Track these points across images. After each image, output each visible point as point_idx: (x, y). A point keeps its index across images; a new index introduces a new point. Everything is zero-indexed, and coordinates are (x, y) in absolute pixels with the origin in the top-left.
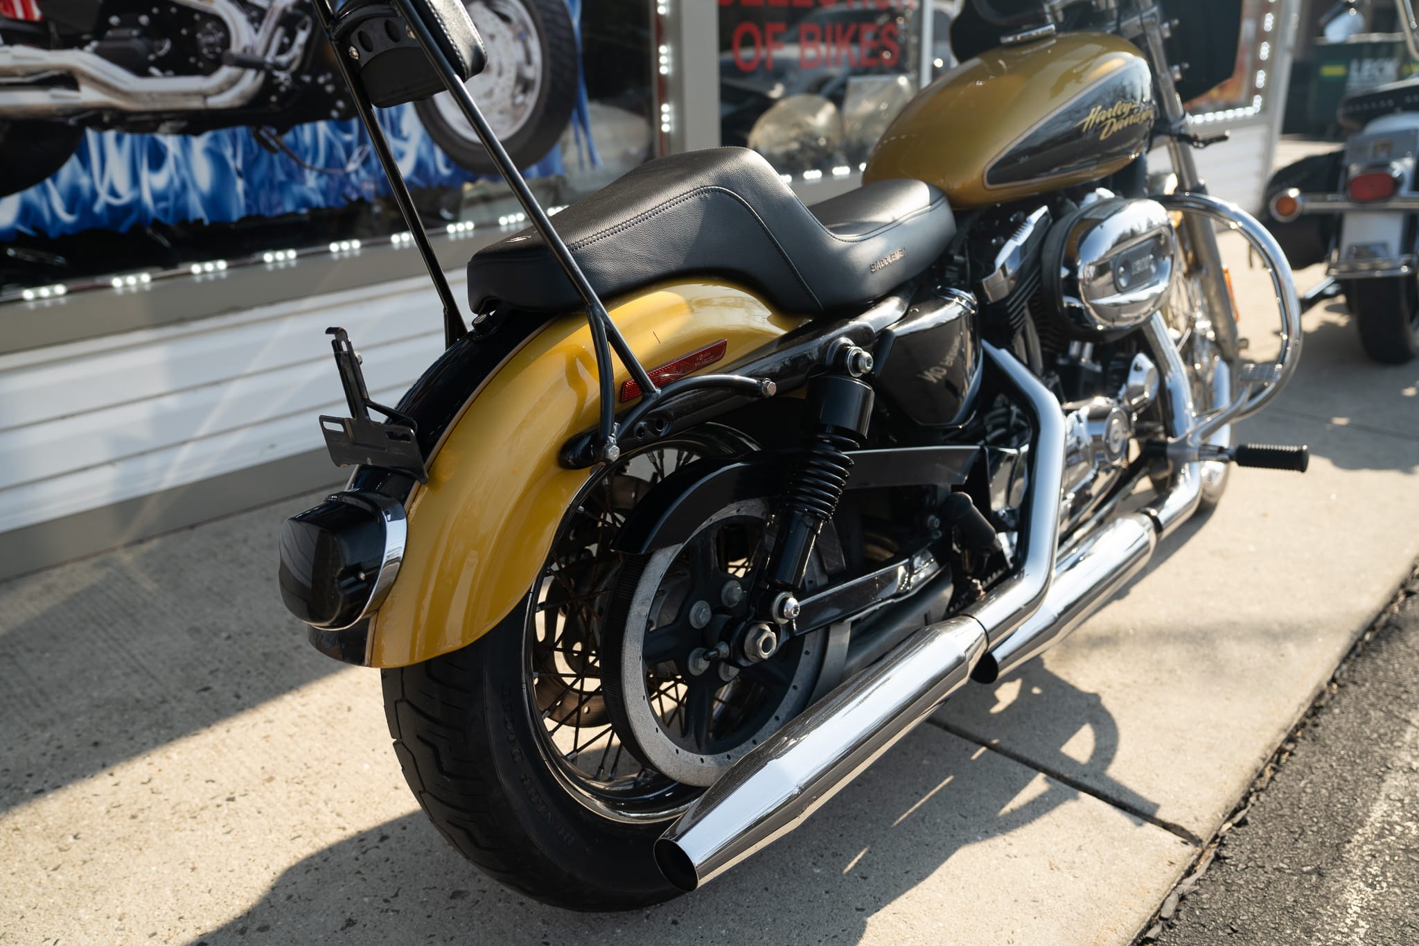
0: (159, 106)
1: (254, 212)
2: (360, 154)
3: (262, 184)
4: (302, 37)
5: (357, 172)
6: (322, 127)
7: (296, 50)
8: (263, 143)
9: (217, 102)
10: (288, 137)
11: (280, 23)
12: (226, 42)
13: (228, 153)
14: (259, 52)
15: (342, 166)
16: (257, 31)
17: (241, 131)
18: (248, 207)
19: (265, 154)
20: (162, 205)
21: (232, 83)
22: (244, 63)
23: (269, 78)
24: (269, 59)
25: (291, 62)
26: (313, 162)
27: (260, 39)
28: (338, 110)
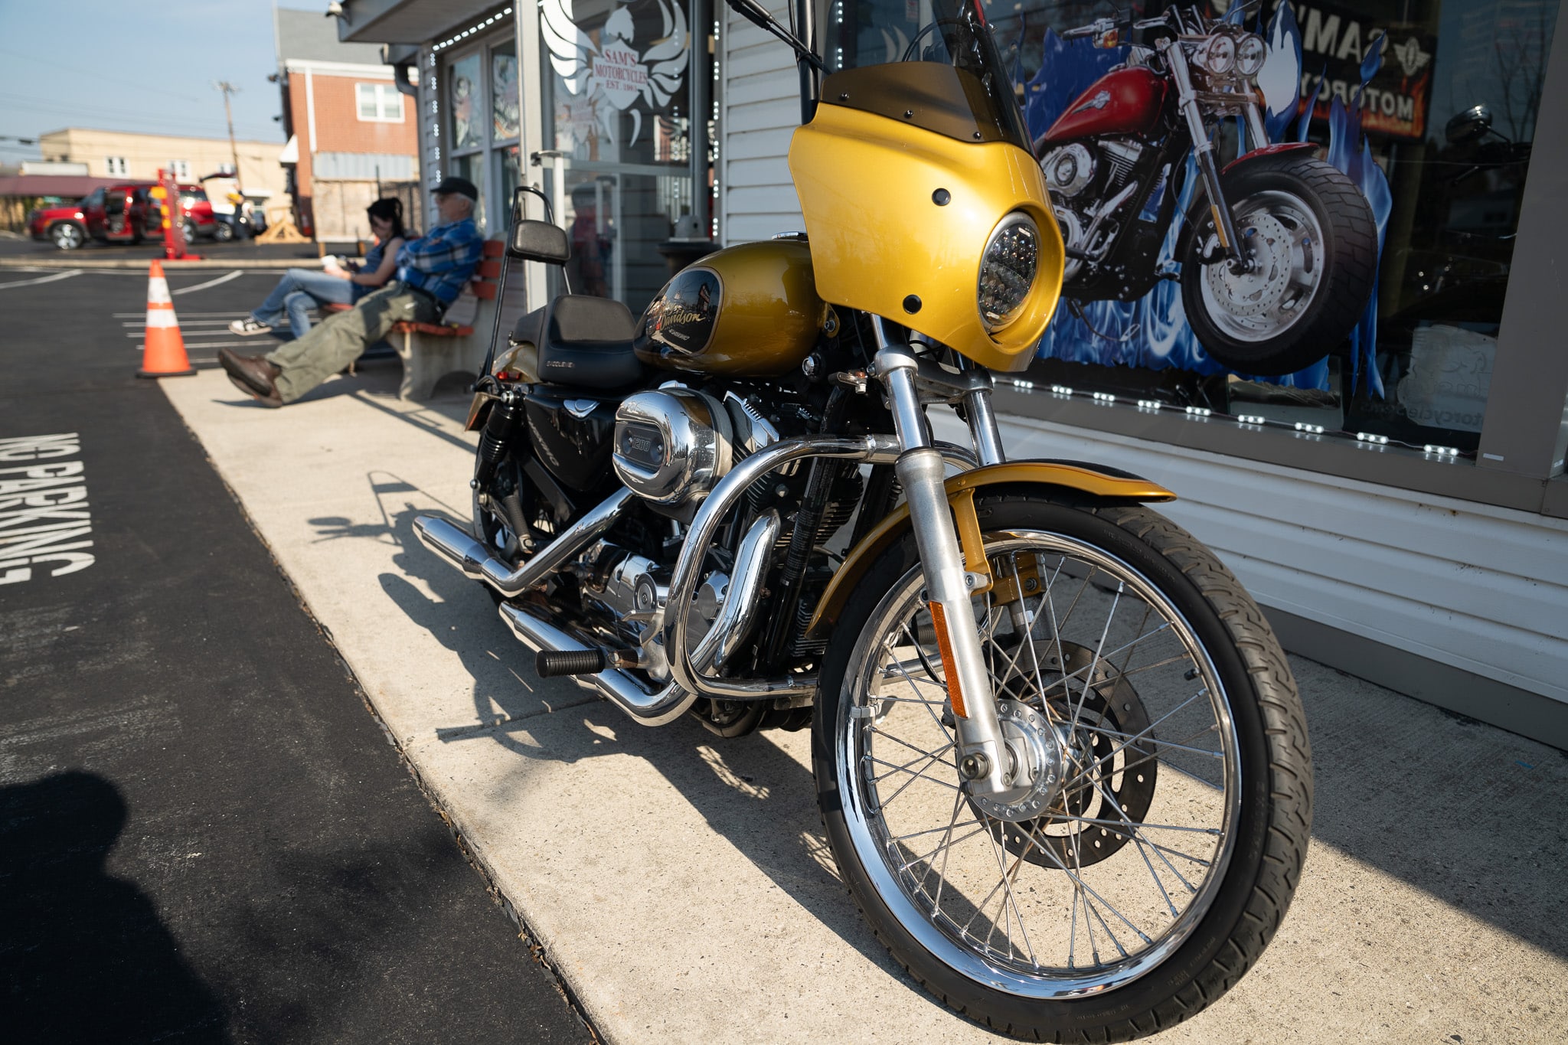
1: (1056, 356)
2: (1132, 330)
3: (1065, 338)
4: (1111, 237)
5: (1127, 343)
6: (1111, 304)
7: (1105, 247)
8: (1072, 310)
10: (1088, 308)
11: (1098, 228)
14: (1082, 248)
15: (1118, 337)
16: (1084, 232)
18: (1054, 351)
19: (1072, 317)
22: (1072, 254)
23: (1085, 265)
24: (1087, 253)
25: (1100, 255)
26: (1100, 328)
27: (1085, 238)
28: (1124, 293)
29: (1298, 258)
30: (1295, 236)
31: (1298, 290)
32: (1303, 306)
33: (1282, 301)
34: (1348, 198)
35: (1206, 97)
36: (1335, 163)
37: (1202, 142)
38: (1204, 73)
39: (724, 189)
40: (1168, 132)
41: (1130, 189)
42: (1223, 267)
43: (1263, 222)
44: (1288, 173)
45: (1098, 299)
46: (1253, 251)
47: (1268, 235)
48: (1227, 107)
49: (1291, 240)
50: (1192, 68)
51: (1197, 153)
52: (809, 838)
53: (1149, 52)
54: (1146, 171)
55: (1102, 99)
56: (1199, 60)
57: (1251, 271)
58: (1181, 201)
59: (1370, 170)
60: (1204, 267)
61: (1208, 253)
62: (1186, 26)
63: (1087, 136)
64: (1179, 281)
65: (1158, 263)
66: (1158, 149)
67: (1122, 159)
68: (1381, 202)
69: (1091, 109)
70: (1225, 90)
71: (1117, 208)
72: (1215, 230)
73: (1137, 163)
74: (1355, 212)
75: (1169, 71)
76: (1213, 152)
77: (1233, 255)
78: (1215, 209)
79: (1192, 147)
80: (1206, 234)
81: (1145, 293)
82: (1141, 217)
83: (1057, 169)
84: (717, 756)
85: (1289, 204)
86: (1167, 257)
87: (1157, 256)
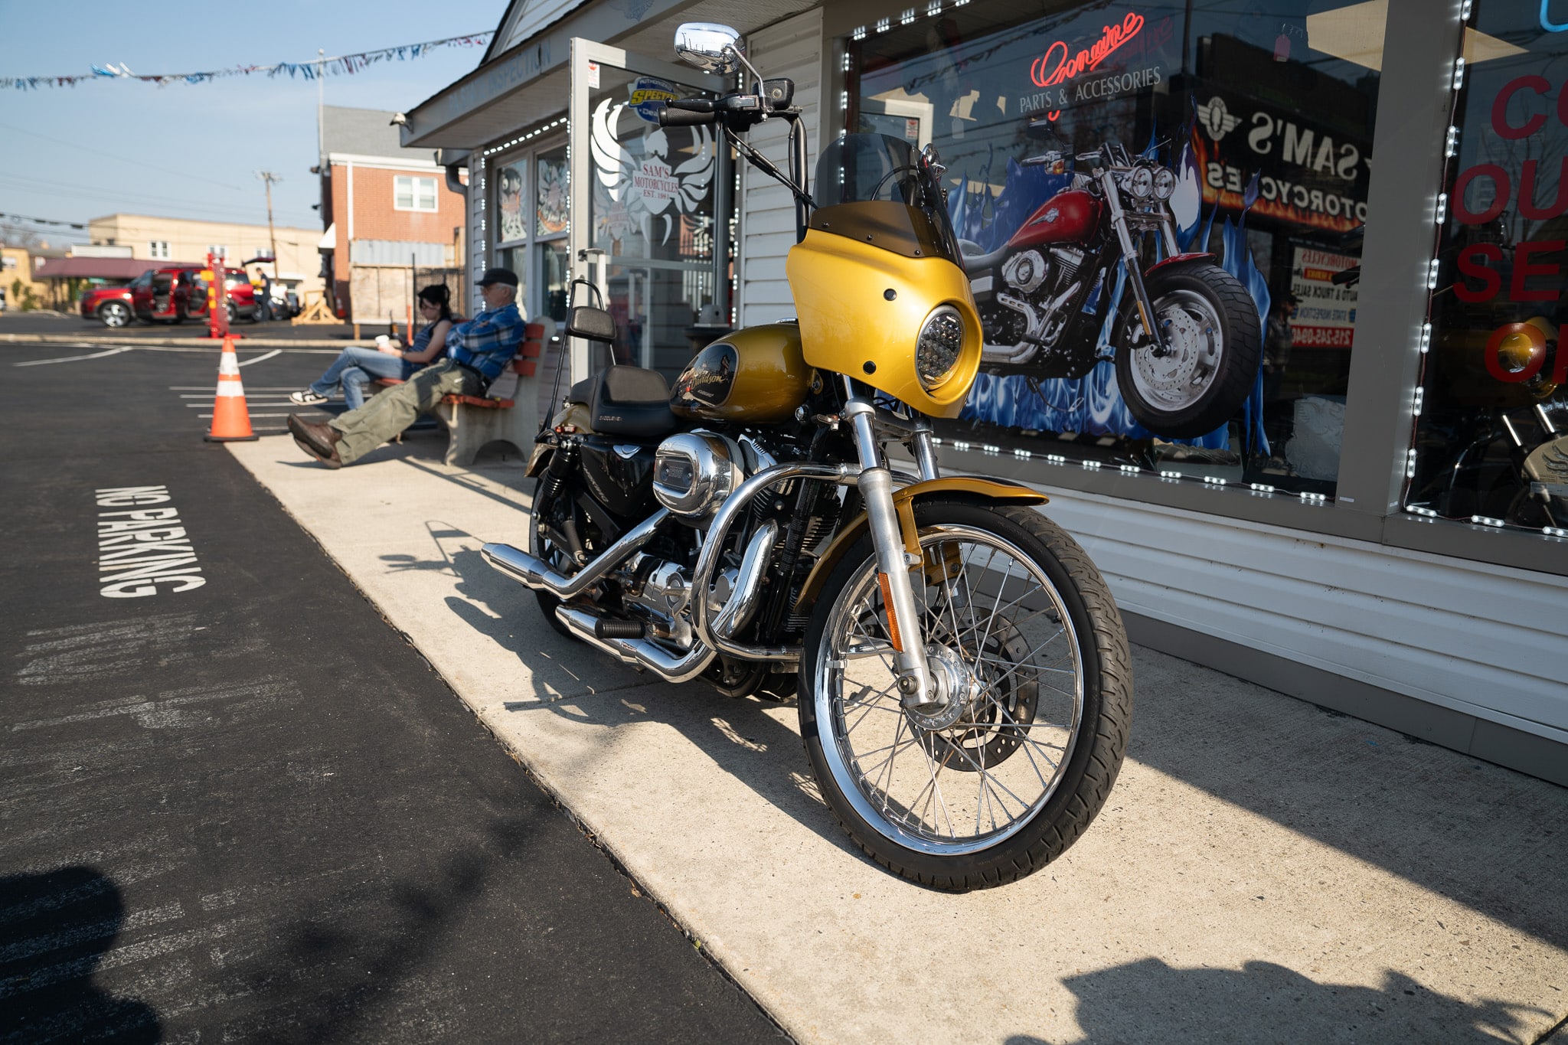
0: (991, 360)
1: (1018, 425)
2: (1078, 402)
3: (1025, 410)
4: (1061, 326)
5: (1074, 413)
6: (1061, 381)
7: (1056, 334)
8: (1030, 386)
9: (1015, 360)
10: (1043, 385)
11: (1051, 319)
12: (1025, 329)
13: (1014, 389)
14: (1038, 335)
15: (1067, 408)
16: (1040, 322)
17: (1022, 377)
18: (1016, 420)
19: (1030, 391)
20: (982, 410)
21: (1023, 350)
22: (1030, 341)
23: (1040, 349)
24: (1042, 339)
25: (1052, 341)
26: (1052, 402)
27: (1040, 327)
28: (1071, 372)
29: (1203, 344)
30: (1201, 326)
31: (1204, 369)
32: (1208, 382)
33: (1193, 378)
34: (1239, 297)
35: (1132, 215)
36: (1229, 270)
37: (1129, 252)
38: (1130, 197)
39: (742, 282)
40: (1102, 242)
41: (1076, 286)
42: (1147, 351)
43: (1177, 315)
44: (1194, 276)
45: (1050, 377)
46: (1170, 338)
47: (1181, 326)
48: (1148, 224)
49: (1198, 329)
50: (1121, 193)
51: (1125, 260)
52: (797, 776)
53: (1088, 178)
54: (1086, 273)
55: (1052, 215)
56: (1126, 186)
57: (1168, 354)
58: (1114, 298)
59: (1254, 275)
60: (1133, 351)
61: (1136, 339)
62: (1115, 159)
63: (1042, 244)
64: (1114, 362)
65: (1097, 348)
66: (1096, 256)
67: (1068, 263)
68: (1262, 299)
69: (1044, 223)
70: (1146, 210)
71: (1065, 302)
72: (1140, 321)
73: (1080, 267)
74: (1244, 308)
75: (1103, 194)
76: (1138, 258)
77: (1154, 342)
78: (1140, 304)
79: (1122, 255)
80: (1134, 324)
81: (1088, 372)
82: (1084, 310)
83: (1017, 270)
84: (727, 724)
85: (1195, 300)
86: (1104, 343)
87: (1096, 342)
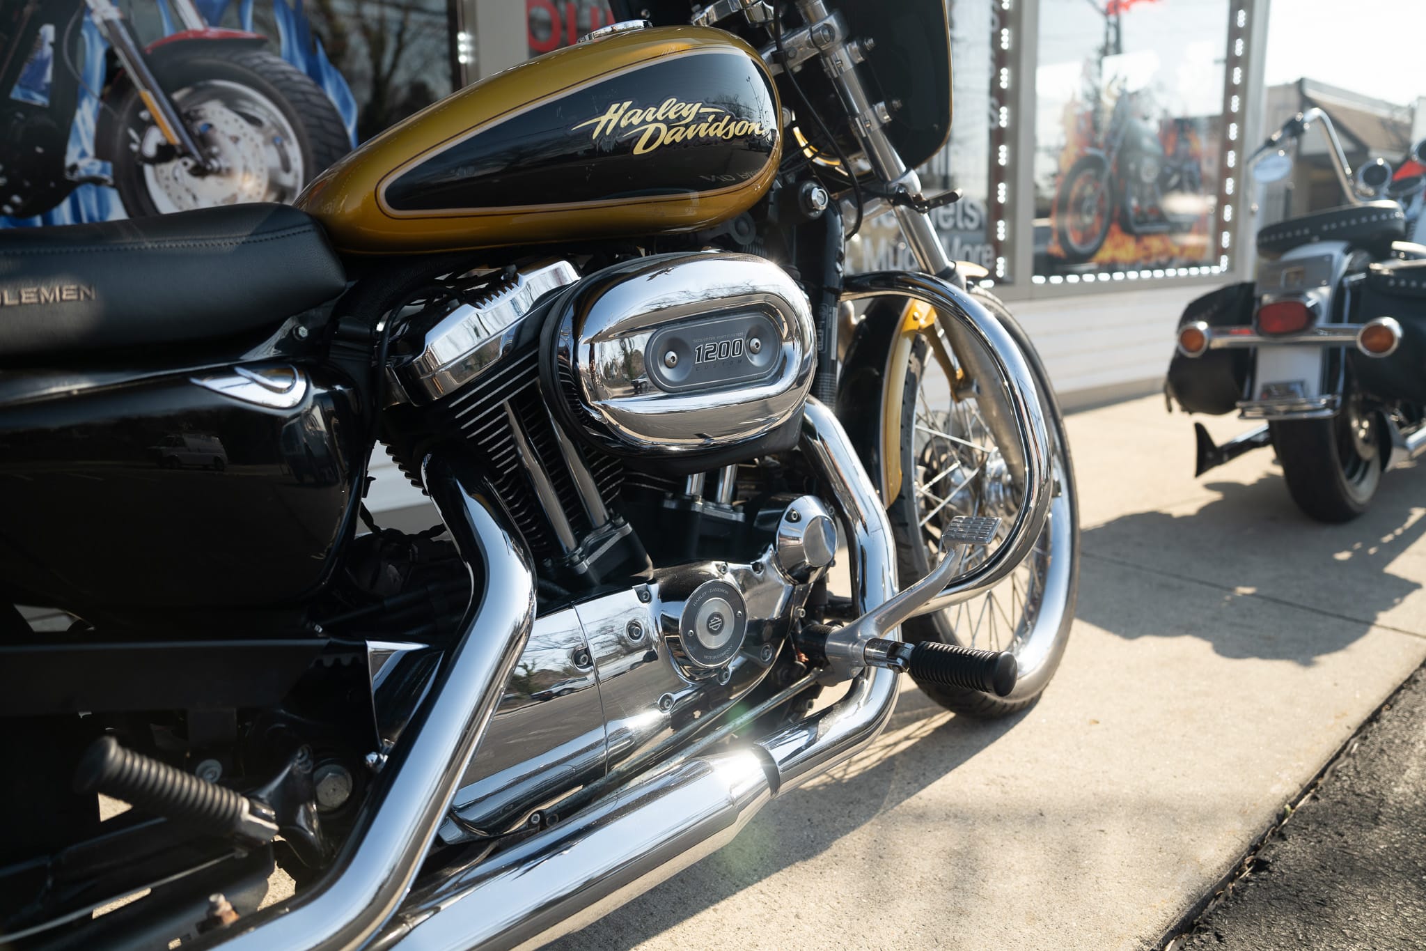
29: (273, 158)
30: (264, 133)
34: (314, 99)
36: (291, 61)
37: (103, 7)
42: (177, 168)
43: (216, 114)
44: (239, 63)
46: (215, 150)
47: (230, 132)
49: (259, 138)
51: (97, 20)
54: (8, 30)
57: (218, 172)
58: (88, 81)
59: (329, 73)
60: (148, 170)
61: (150, 150)
64: (114, 186)
65: (69, 164)
68: (346, 104)
72: (153, 122)
74: (323, 113)
76: (126, 22)
77: (186, 153)
78: (147, 96)
79: (90, 11)
80: (143, 127)
81: (57, 204)
82: (20, 97)
85: (246, 98)
86: (83, 154)
87: (63, 152)
